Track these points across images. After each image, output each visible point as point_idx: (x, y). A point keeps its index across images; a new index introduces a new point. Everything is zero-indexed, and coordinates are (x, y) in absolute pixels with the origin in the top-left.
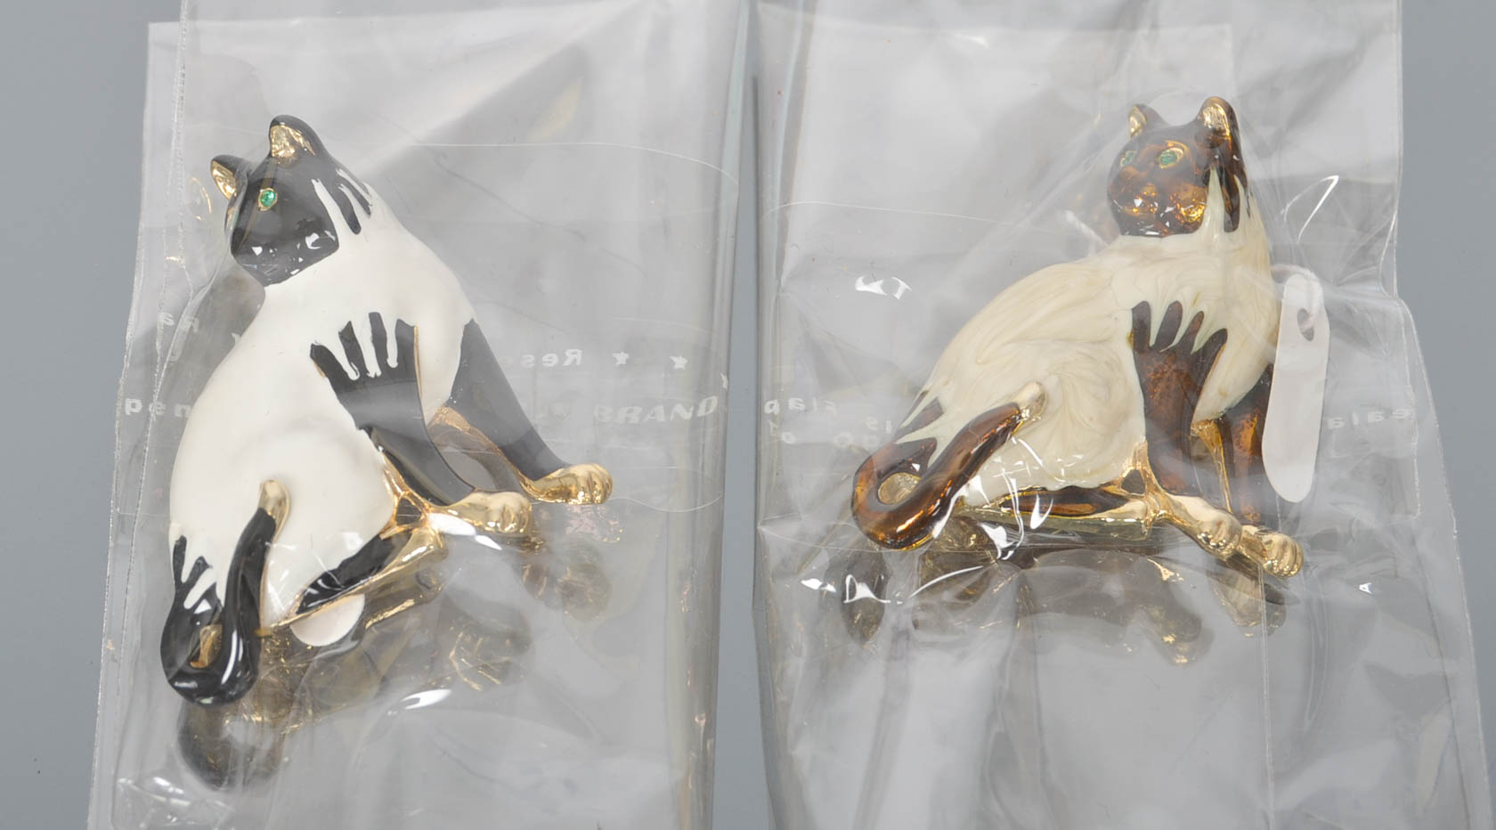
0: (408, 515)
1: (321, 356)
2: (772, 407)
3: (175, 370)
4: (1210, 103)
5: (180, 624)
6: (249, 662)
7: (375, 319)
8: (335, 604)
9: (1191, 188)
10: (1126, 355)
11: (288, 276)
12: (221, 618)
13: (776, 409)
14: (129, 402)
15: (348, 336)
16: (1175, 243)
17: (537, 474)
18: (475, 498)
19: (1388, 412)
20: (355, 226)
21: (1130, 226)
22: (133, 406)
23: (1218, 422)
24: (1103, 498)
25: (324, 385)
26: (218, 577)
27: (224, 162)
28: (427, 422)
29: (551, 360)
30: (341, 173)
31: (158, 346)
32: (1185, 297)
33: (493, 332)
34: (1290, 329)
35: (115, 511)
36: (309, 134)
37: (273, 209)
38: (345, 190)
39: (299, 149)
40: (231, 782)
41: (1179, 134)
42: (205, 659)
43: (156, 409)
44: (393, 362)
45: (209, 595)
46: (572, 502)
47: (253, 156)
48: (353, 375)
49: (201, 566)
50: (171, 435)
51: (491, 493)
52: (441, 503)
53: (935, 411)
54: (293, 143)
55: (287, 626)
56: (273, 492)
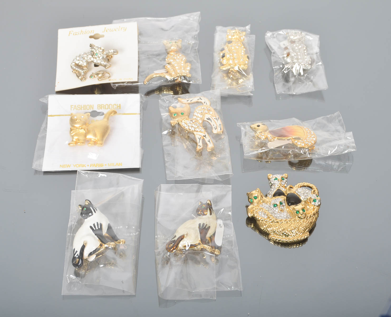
0: (101, 245)
1: (91, 227)
2: (156, 237)
3: (73, 230)
4: (208, 200)
5: (74, 258)
6: (82, 263)
7: (97, 223)
8: (92, 256)
9: (206, 210)
10: (198, 229)
11: (87, 218)
12: (79, 258)
13: (157, 237)
14: (68, 234)
15: (94, 225)
16: (204, 217)
17: (116, 241)
18: (109, 243)
19: (230, 235)
20: (95, 212)
21: (199, 215)
22: (69, 234)
23: (210, 237)
24: (195, 246)
25: (91, 230)
26: (78, 253)
27: (80, 205)
28: (104, 235)
29: (119, 227)
30: (94, 206)
31: (72, 226)
32: (205, 222)
33: (112, 225)
34: (218, 226)
35: (66, 247)
36: (90, 202)
37: (85, 210)
38: (94, 208)
39: (89, 203)
40: (80, 277)
41: (204, 204)
42: (77, 262)
43: (71, 234)
44: (99, 228)
45: (77, 255)
46: (120, 244)
47: (83, 205)
48: (95, 229)
49: (77, 252)
50: (73, 238)
51: (111, 242)
52: (105, 243)
53: (175, 236)
54: (88, 202)
55: (87, 259)
56: (85, 242)
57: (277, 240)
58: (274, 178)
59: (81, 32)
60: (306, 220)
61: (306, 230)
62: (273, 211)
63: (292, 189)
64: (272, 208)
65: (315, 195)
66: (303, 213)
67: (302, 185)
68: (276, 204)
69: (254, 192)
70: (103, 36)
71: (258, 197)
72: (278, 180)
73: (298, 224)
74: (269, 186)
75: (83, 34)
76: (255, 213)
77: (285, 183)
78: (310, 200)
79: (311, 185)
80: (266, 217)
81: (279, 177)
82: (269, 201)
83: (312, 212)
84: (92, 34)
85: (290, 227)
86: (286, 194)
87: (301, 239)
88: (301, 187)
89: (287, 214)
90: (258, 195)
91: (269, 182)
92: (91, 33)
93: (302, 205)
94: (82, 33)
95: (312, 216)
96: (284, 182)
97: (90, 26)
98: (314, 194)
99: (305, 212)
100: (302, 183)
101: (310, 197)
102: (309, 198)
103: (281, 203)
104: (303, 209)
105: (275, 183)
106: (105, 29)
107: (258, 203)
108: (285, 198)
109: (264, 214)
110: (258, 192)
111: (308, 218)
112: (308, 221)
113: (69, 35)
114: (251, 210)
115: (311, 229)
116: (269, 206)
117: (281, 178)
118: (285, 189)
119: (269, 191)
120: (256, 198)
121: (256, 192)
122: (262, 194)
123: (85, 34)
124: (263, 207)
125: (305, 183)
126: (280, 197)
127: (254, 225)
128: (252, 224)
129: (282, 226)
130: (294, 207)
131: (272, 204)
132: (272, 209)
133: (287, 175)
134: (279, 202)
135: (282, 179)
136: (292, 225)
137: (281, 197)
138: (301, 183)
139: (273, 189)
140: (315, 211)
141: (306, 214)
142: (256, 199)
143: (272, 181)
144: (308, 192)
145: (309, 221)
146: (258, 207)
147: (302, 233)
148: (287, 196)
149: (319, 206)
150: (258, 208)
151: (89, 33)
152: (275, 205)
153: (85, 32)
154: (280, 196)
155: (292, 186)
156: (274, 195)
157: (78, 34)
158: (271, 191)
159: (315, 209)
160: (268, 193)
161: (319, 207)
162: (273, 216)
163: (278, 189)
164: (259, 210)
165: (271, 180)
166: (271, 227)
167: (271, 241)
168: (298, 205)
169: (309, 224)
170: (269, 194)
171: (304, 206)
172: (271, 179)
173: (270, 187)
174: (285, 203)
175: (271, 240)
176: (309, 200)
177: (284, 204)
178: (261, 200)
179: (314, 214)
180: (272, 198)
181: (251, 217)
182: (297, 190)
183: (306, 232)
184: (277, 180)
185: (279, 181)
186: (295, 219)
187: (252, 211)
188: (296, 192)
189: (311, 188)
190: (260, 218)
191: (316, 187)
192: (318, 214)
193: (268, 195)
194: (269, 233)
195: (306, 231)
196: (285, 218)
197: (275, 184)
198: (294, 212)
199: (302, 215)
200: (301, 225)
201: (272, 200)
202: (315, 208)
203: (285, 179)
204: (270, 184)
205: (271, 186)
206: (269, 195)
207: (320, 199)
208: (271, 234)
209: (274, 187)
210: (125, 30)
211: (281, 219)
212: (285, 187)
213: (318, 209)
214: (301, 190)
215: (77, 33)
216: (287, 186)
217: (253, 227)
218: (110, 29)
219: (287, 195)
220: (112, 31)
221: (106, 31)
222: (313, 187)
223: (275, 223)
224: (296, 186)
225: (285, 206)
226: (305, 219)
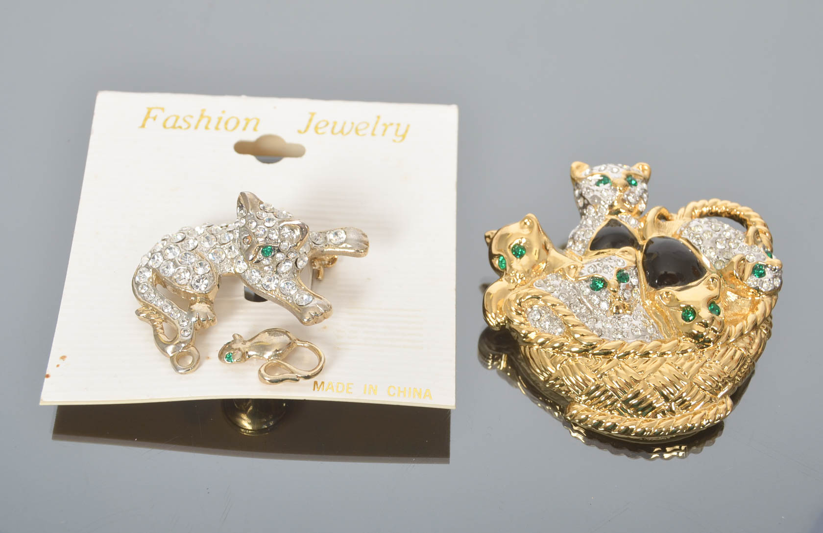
57: (600, 423)
58: (598, 177)
59: (202, 116)
60: (722, 351)
61: (720, 389)
62: (588, 308)
63: (667, 223)
64: (587, 297)
65: (762, 249)
66: (713, 319)
67: (705, 210)
68: (603, 280)
69: (513, 228)
70: (297, 152)
71: (531, 249)
72: (614, 185)
73: (691, 366)
74: (577, 210)
75: (207, 128)
76: (514, 313)
77: (641, 197)
78: (742, 268)
79: (742, 211)
80: (560, 330)
81: (617, 173)
82: (572, 267)
83: (745, 317)
84: (251, 136)
85: (658, 374)
86: (641, 242)
87: (700, 425)
88: (702, 216)
89: (644, 322)
90: (529, 242)
91: (577, 192)
92: (244, 129)
93: (709, 288)
94: (204, 122)
95: (746, 332)
96: (637, 192)
97: (244, 97)
98: (756, 243)
99: (721, 315)
100: (707, 203)
101: (741, 256)
102: (735, 259)
103: (622, 277)
104: (712, 304)
105: (598, 194)
106: (310, 120)
107: (528, 273)
108: (640, 256)
109: (551, 319)
110: (531, 228)
111: (732, 340)
112: (733, 351)
113: (143, 126)
114: (498, 299)
115: (740, 384)
116: (574, 287)
117: (624, 176)
118: (639, 222)
119: (574, 228)
120: (519, 251)
121: (522, 228)
122: (545, 238)
123: (217, 128)
124: (549, 289)
125: (720, 202)
126: (618, 251)
127: (509, 362)
128: (501, 357)
129: (623, 369)
130: (676, 293)
131: (586, 281)
132: (585, 300)
133: (646, 167)
134: (614, 272)
135: (630, 181)
136: (665, 368)
137: (623, 252)
138: (701, 202)
139: (590, 222)
140: (759, 313)
141: (722, 324)
142: (521, 256)
143: (587, 188)
144: (733, 236)
145: (735, 352)
146: (526, 291)
147: (702, 403)
148: (648, 252)
149: (774, 293)
150: (528, 294)
151: (234, 128)
152: (597, 284)
153: (220, 119)
154: (619, 248)
155: (665, 212)
156: (597, 244)
157: (185, 125)
158: (583, 229)
159: (760, 307)
160: (570, 235)
161: (775, 297)
162: (587, 328)
163: (612, 220)
164: (531, 303)
165: (583, 184)
166: (577, 371)
167: (575, 428)
168: (690, 284)
169: (733, 365)
170: (573, 238)
171: (715, 292)
172: (581, 179)
173: (578, 213)
174: (637, 274)
175: (576, 425)
176: (735, 267)
177: (634, 281)
178: (539, 260)
179: (755, 327)
180: (585, 254)
181: (498, 329)
182: (687, 226)
183: (719, 396)
184: (608, 185)
185: (615, 190)
186: (676, 341)
187: (501, 303)
188: (685, 233)
189: (742, 221)
190: (532, 336)
191: (762, 218)
192: (771, 325)
193: (570, 243)
194: (569, 397)
195: (722, 393)
196: (638, 337)
197: (599, 199)
198: (673, 315)
199: (706, 325)
200: (701, 369)
201: (584, 261)
202: (758, 302)
203: (639, 184)
204: (581, 202)
205: (585, 206)
206: (574, 243)
207: (782, 265)
208: (577, 399)
209: (597, 213)
210: (404, 137)
211: (620, 342)
212: (640, 213)
213: (771, 305)
214: (705, 227)
215: (180, 122)
216: (648, 208)
217: (505, 370)
218: (335, 123)
219: (647, 245)
220: (342, 131)
221: (316, 128)
222: (749, 216)
223: (594, 354)
224: (681, 211)
225: (636, 288)
226: (719, 343)
